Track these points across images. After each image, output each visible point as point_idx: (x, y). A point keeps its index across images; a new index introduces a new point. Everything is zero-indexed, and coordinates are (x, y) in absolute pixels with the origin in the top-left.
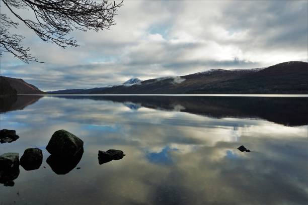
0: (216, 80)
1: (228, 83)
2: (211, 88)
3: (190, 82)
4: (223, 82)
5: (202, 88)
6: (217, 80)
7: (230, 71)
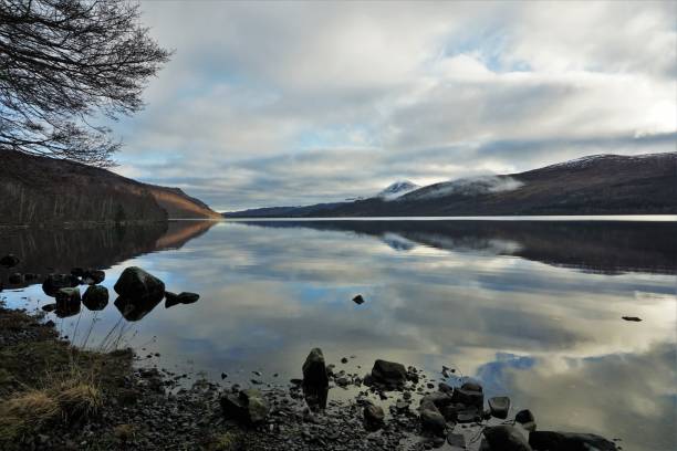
0: (598, 181)
1: (632, 187)
2: (586, 199)
3: (534, 187)
4: (620, 185)
5: (564, 202)
6: (601, 181)
7: (636, 158)
